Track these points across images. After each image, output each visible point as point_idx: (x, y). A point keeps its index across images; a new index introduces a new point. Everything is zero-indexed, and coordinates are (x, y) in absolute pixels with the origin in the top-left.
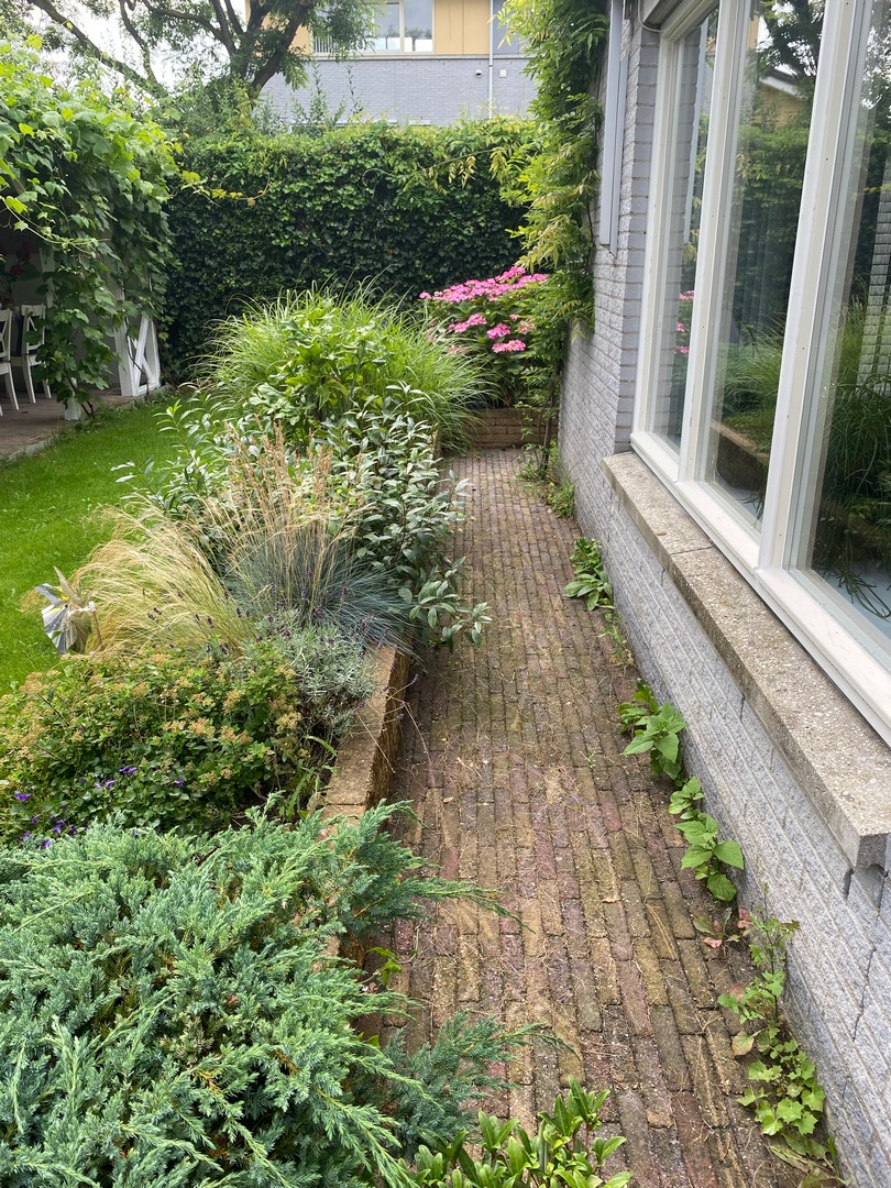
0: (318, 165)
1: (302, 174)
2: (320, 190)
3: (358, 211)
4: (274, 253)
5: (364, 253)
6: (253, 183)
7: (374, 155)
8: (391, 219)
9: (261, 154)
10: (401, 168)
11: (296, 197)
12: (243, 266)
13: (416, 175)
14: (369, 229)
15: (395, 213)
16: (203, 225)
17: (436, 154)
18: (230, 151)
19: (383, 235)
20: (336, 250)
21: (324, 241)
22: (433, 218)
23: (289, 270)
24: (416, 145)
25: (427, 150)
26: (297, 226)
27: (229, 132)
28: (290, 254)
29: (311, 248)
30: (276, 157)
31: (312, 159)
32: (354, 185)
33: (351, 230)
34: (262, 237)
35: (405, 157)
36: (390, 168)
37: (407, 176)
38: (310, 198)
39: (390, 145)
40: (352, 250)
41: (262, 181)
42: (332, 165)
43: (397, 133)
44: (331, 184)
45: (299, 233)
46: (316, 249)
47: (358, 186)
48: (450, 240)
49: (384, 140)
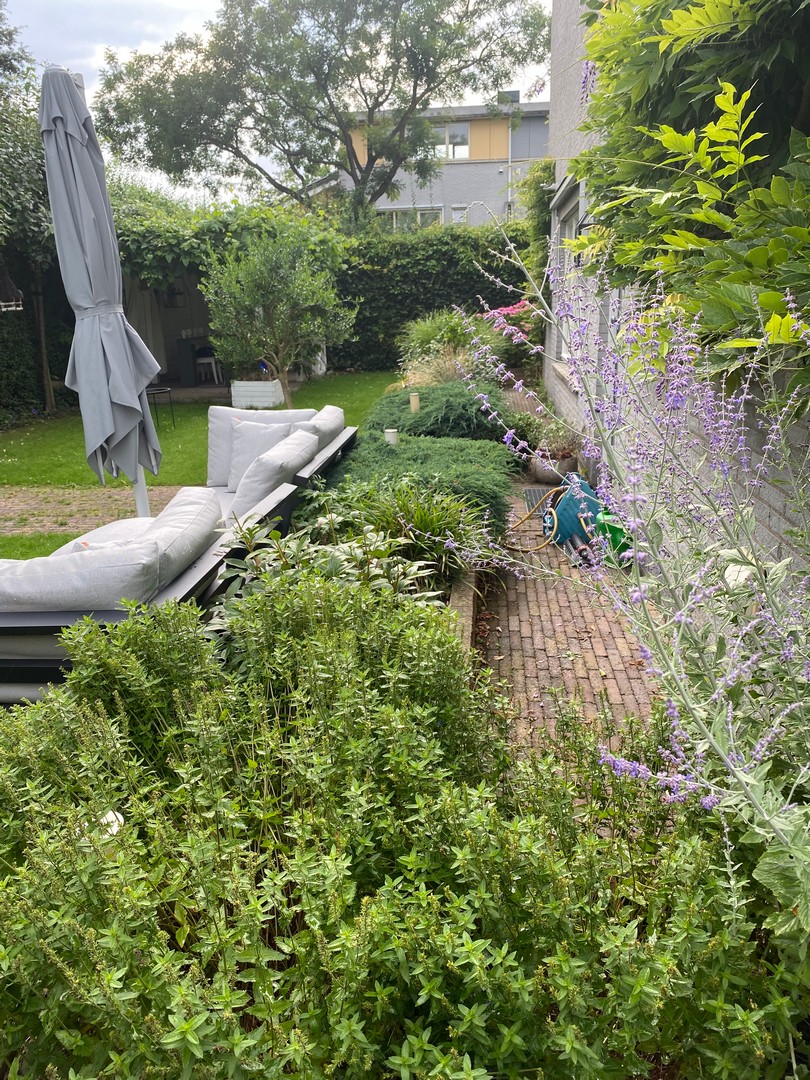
0: (417, 250)
1: (408, 255)
2: (417, 262)
3: (437, 274)
4: (391, 297)
5: (438, 295)
6: (384, 261)
7: (447, 243)
8: (455, 277)
9: (386, 245)
10: (461, 250)
11: (404, 267)
12: (373, 305)
13: (469, 253)
14: (443, 283)
15: (458, 274)
16: (353, 283)
17: (481, 242)
18: (369, 243)
19: (451, 286)
20: (425, 295)
21: (418, 290)
23: (398, 306)
24: (470, 237)
25: (476, 240)
26: (404, 282)
27: (367, 233)
28: (400, 297)
29: (412, 294)
30: (394, 246)
31: (413, 247)
32: (436, 260)
33: (434, 284)
34: (384, 289)
35: (463, 244)
36: (455, 251)
37: (464, 254)
38: (411, 267)
39: (455, 238)
40: (433, 294)
41: (388, 260)
42: (424, 249)
43: (459, 231)
44: (423, 260)
45: (404, 286)
46: (414, 295)
47: (438, 260)
48: (488, 288)
49: (452, 236)
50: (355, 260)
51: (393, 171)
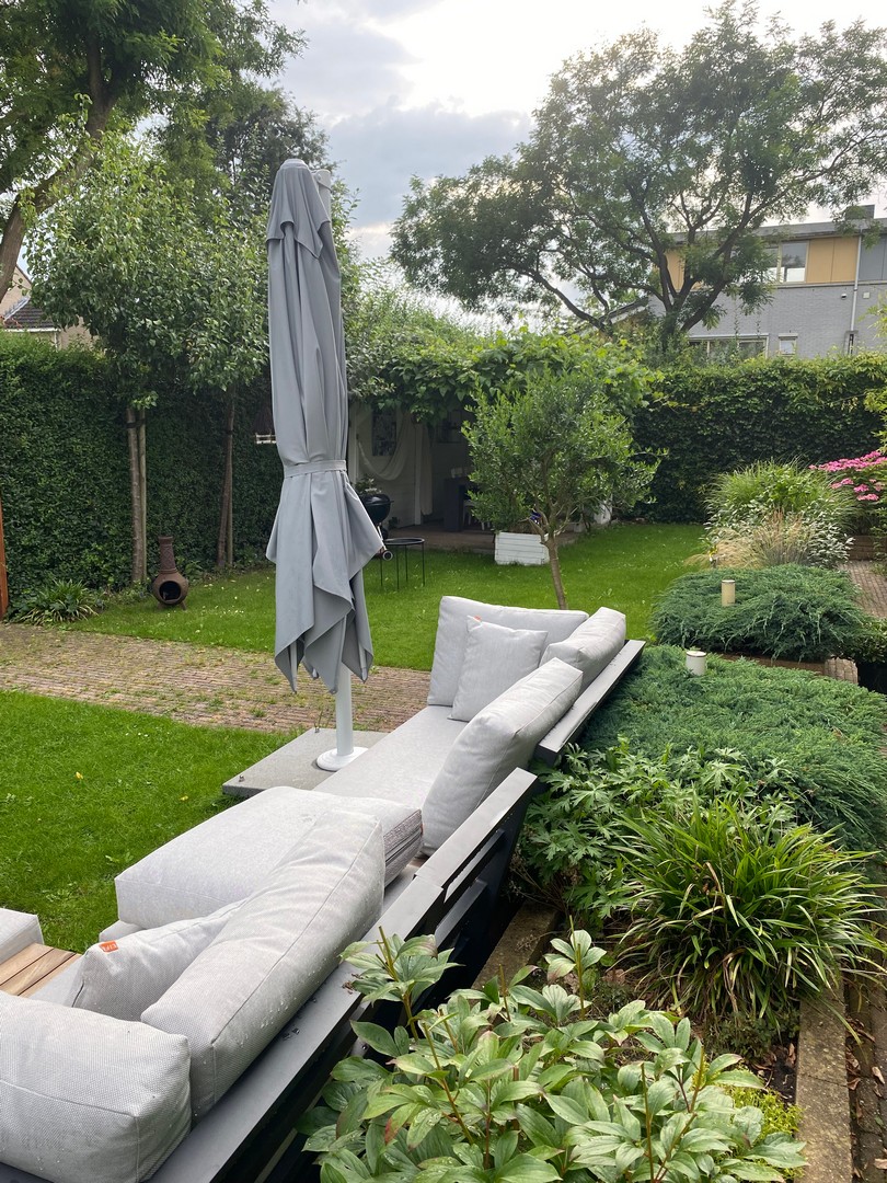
0: (735, 385)
1: (724, 391)
2: (735, 400)
3: (759, 414)
4: (697, 439)
5: (758, 439)
6: (694, 397)
7: (775, 379)
8: (782, 419)
9: (698, 379)
10: (793, 387)
11: (718, 404)
12: (676, 447)
13: (803, 391)
14: (766, 425)
15: (785, 415)
16: (653, 421)
17: (819, 378)
18: (677, 377)
19: (775, 429)
20: (741, 438)
21: (734, 432)
22: (812, 418)
23: (706, 450)
24: (804, 372)
25: (813, 376)
26: (716, 422)
27: (676, 365)
28: (710, 439)
29: (726, 437)
30: (708, 380)
31: (731, 381)
32: (760, 398)
33: (753, 425)
34: (691, 429)
35: (795, 380)
36: (784, 387)
37: (796, 391)
38: (727, 406)
39: (786, 372)
40: (753, 437)
41: (699, 396)
42: (745, 385)
43: (790, 364)
44: (743, 397)
45: (717, 427)
46: (727, 437)
47: (762, 398)
48: (824, 433)
49: (782, 370)
50: (659, 396)
51: (714, 296)
